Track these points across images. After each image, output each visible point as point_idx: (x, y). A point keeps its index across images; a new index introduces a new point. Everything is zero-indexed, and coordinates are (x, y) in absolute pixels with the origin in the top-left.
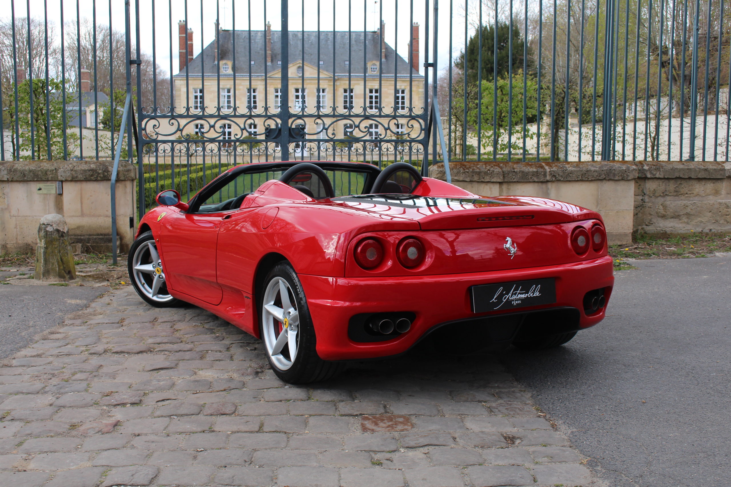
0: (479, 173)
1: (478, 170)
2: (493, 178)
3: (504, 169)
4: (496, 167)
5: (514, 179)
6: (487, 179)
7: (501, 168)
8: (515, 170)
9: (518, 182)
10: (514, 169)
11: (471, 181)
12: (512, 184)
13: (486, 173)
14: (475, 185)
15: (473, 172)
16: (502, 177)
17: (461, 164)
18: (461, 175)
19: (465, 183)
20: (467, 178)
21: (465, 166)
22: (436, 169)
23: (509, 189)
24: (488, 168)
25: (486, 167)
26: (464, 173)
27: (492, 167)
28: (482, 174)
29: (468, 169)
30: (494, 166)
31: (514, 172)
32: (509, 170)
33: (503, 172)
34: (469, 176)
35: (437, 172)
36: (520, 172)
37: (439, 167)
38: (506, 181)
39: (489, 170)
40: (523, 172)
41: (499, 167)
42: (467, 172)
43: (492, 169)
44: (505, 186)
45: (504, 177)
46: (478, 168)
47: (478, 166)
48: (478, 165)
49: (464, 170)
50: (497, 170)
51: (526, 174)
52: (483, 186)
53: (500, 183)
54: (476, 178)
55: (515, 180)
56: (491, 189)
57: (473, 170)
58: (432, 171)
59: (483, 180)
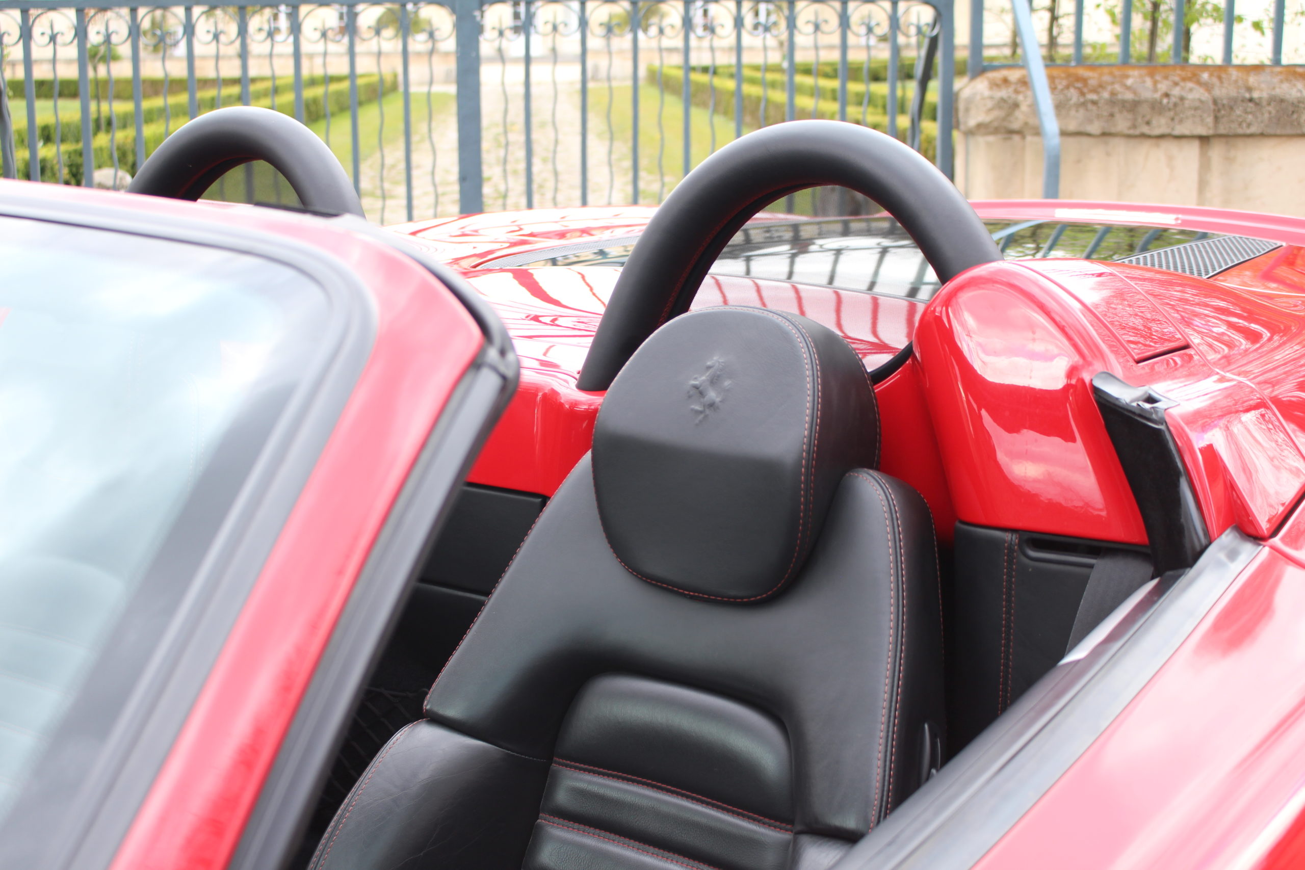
0: (1133, 106)
1: (1129, 96)
2: (1181, 121)
3: (1217, 92)
4: (1190, 85)
5: (1249, 125)
6: (1160, 125)
7: (1208, 87)
8: (1256, 95)
9: (1262, 135)
10: (1249, 89)
11: (1105, 134)
12: (1240, 143)
13: (1156, 107)
14: (1119, 145)
15: (1112, 102)
16: (1210, 120)
17: (1069, 76)
18: (1073, 113)
19: (1085, 140)
20: (1090, 121)
21: (1085, 81)
22: (987, 93)
23: (1229, 160)
24: (1163, 87)
25: (1155, 83)
26: (1084, 104)
27: (1176, 84)
28: (1144, 109)
29: (1094, 91)
30: (1184, 79)
31: (1251, 100)
32: (1233, 93)
33: (1215, 102)
34: (1098, 117)
35: (990, 104)
36: (1272, 99)
37: (994, 85)
38: (1222, 130)
39: (1167, 95)
40: (1282, 101)
41: (1199, 83)
42: (1094, 103)
43: (1176, 92)
44: (1216, 152)
45: (1216, 119)
46: (1128, 88)
47: (1129, 82)
48: (1127, 77)
49: (1083, 94)
50: (1196, 94)
51: (1291, 109)
52: (1145, 147)
53: (1204, 140)
54: (1122, 124)
55: (1253, 130)
56: (1170, 159)
57: (1113, 94)
58: (969, 101)
59: (1146, 130)
